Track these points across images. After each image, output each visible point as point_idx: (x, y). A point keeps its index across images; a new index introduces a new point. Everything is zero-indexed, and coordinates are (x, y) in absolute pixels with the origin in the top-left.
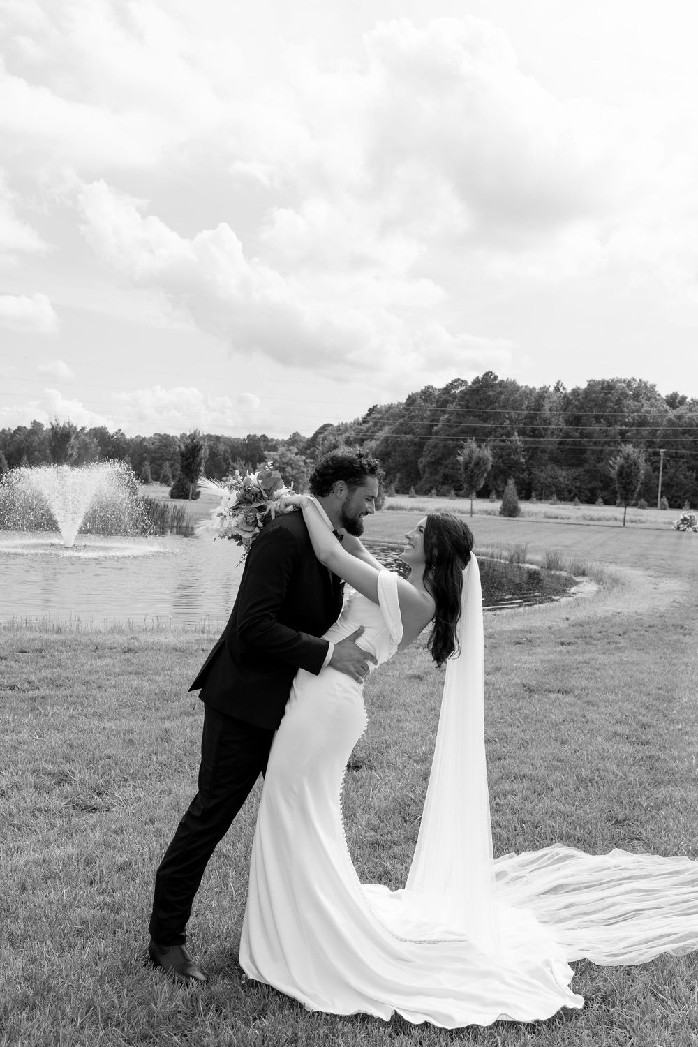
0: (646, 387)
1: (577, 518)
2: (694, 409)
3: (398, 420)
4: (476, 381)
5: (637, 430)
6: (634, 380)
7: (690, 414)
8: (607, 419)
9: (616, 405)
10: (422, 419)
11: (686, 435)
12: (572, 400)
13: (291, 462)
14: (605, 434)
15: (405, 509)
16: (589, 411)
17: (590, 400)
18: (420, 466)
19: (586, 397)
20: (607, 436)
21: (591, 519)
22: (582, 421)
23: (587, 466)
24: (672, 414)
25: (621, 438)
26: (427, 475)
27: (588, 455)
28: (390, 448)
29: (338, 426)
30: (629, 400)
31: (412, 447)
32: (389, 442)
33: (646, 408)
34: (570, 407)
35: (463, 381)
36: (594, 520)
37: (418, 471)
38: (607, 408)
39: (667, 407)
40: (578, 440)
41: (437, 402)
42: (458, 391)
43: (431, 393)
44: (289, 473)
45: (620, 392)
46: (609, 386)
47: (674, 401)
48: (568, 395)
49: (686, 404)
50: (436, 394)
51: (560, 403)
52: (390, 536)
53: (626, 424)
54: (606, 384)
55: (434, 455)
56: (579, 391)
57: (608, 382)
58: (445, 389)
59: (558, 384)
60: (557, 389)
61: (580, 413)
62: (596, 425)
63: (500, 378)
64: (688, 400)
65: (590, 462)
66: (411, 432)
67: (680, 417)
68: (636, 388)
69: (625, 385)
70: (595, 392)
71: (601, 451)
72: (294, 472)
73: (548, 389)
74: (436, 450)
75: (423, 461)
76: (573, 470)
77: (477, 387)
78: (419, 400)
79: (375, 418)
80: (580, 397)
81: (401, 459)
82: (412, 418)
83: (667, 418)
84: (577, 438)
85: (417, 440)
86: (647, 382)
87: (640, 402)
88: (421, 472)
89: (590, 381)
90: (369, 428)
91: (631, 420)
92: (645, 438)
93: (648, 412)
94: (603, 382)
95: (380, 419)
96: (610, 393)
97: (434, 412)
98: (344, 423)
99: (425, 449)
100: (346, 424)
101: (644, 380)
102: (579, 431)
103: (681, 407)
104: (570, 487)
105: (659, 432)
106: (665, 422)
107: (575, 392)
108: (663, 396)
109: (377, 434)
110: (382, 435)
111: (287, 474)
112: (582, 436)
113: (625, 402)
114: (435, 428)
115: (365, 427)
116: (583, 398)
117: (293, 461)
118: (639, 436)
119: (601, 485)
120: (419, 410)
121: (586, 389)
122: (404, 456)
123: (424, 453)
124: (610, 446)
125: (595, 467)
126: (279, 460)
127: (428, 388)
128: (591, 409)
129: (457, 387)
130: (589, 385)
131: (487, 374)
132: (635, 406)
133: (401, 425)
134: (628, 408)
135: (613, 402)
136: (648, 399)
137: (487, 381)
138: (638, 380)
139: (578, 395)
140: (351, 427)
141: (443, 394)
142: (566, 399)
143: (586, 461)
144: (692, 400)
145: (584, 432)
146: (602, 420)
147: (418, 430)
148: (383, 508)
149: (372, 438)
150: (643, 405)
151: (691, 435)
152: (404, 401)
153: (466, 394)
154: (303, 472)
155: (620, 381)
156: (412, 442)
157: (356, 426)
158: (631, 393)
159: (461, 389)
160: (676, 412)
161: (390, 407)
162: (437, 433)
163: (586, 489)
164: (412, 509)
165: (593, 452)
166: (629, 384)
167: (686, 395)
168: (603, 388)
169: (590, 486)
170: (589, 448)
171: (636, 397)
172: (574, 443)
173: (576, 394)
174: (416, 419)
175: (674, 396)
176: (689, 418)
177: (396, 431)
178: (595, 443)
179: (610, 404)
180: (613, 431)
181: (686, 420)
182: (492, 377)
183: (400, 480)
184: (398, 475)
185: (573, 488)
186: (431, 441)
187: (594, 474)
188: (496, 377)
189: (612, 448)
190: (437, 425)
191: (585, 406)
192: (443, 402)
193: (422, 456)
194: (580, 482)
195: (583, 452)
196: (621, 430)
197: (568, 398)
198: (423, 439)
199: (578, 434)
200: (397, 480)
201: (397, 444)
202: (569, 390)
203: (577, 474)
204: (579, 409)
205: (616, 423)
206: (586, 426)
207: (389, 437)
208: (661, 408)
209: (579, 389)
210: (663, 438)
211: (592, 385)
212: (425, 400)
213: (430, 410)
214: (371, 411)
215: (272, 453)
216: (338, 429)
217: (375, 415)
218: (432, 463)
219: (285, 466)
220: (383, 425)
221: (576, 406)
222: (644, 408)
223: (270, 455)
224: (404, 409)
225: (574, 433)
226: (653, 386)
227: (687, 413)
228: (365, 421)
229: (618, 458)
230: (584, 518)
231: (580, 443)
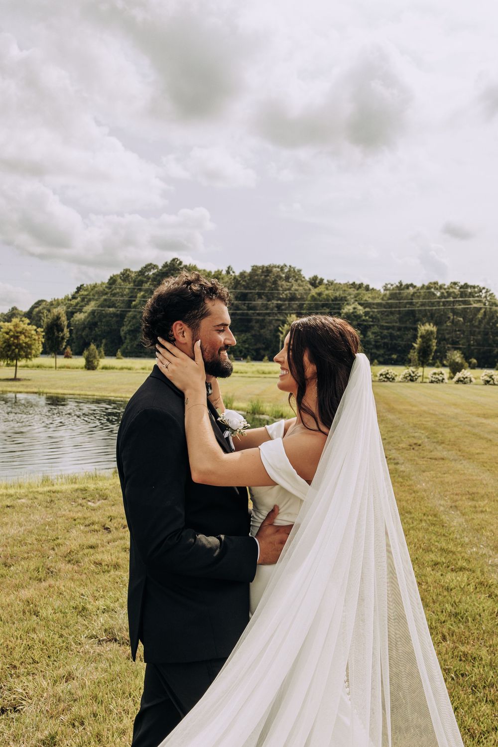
0: (295, 271)
1: (253, 372)
2: (329, 288)
3: (102, 296)
4: (165, 265)
5: (289, 304)
6: (286, 266)
7: (327, 292)
8: (267, 296)
9: (273, 285)
10: (122, 296)
11: (325, 308)
12: (240, 281)
13: (24, 331)
14: (265, 307)
15: (116, 369)
16: (253, 289)
17: (253, 281)
18: (122, 333)
19: (250, 279)
20: (267, 309)
21: (264, 373)
22: (248, 297)
23: (253, 332)
24: (314, 292)
25: (277, 310)
26: (128, 341)
27: (253, 324)
28: (96, 319)
29: (52, 302)
30: (283, 281)
31: (114, 319)
32: (96, 314)
33: (295, 287)
34: (239, 286)
35: (154, 265)
36: (265, 374)
37: (121, 337)
38: (266, 287)
39: (310, 287)
40: (246, 311)
41: (134, 282)
42: (151, 273)
43: (128, 274)
44: (23, 340)
45: (276, 275)
46: (267, 270)
47: (315, 282)
48: (237, 277)
49: (324, 284)
50: (133, 275)
51: (231, 283)
52: (114, 391)
53: (280, 299)
54: (265, 269)
55: (133, 325)
56: (246, 274)
57: (267, 268)
58: (140, 272)
59: (229, 268)
60: (228, 272)
61: (247, 291)
62: (259, 300)
63: (184, 264)
64: (325, 281)
65: (255, 328)
66: (113, 306)
67: (320, 294)
68: (287, 272)
69: (279, 270)
70: (257, 275)
71: (263, 320)
72: (27, 340)
73: (221, 272)
74: (134, 321)
75: (125, 329)
76: (243, 335)
77: (166, 270)
78: (119, 281)
79: (82, 295)
80: (246, 279)
81: (106, 328)
82: (114, 295)
83: (310, 295)
84: (245, 310)
85: (118, 312)
86: (295, 267)
87: (291, 282)
88: (123, 338)
89: (253, 266)
90: (77, 304)
91: (285, 296)
92: (295, 310)
93: (296, 290)
94: (263, 267)
95: (87, 295)
96: (268, 275)
97: (132, 290)
98: (56, 299)
99: (125, 320)
100: (58, 299)
101: (293, 266)
102: (246, 305)
103: (320, 286)
104: (241, 348)
105: (305, 305)
106: (309, 298)
107: (242, 275)
108: (307, 278)
109: (84, 308)
110: (89, 308)
111: (21, 342)
112: (249, 308)
113: (279, 283)
114: (134, 303)
115: (74, 302)
116: (248, 279)
117: (26, 330)
118: (291, 309)
119: (264, 346)
120: (120, 288)
121: (250, 272)
122: (108, 326)
123: (125, 323)
124: (270, 316)
125: (259, 332)
126: (13, 329)
127: (126, 270)
128: (254, 288)
129: (150, 270)
130: (252, 269)
131: (174, 260)
132: (287, 286)
133: (105, 300)
134: (282, 287)
135: (270, 283)
136: (296, 280)
137: (174, 265)
138: (288, 266)
139: (245, 277)
140: (62, 302)
141: (139, 275)
142: (235, 280)
143: (252, 328)
144: (328, 281)
145: (250, 305)
146: (263, 297)
147: (119, 304)
148: (98, 368)
149: (80, 311)
150: (292, 285)
151: (328, 308)
152: (106, 281)
153: (157, 275)
154: (34, 340)
155: (275, 267)
156: (115, 315)
157: (67, 302)
158: (284, 276)
159: (153, 271)
160: (317, 290)
161: (95, 286)
162: (135, 307)
163: (252, 349)
164: (122, 369)
165: (257, 321)
166: (282, 269)
167: (323, 278)
168: (263, 272)
169: (255, 347)
170: (254, 318)
171: (287, 278)
172: (242, 314)
173: (243, 277)
174: (117, 296)
175: (315, 278)
176: (326, 295)
177: (101, 306)
178: (259, 314)
179: (268, 284)
180: (272, 305)
181: (324, 296)
182: (178, 262)
183: (106, 345)
184: (104, 341)
185: (243, 349)
186: (130, 313)
187: (258, 338)
188: (181, 263)
189: (271, 318)
190: (134, 301)
191: (250, 286)
192: (139, 281)
193: (124, 325)
194: (248, 344)
195: (250, 321)
196: (277, 304)
197: (237, 279)
198: (123, 311)
199: (245, 307)
200: (103, 345)
201: (102, 316)
202: (237, 273)
203: (246, 338)
204: (246, 287)
205: (273, 298)
206: (251, 301)
207: (95, 310)
208: (306, 287)
209: (245, 272)
210: (308, 310)
211: (255, 269)
212: (124, 281)
213: (129, 289)
214: (79, 289)
215: (6, 324)
216: (51, 304)
217: (82, 292)
218: (132, 331)
219: (19, 334)
220: (90, 300)
221: (244, 285)
222: (294, 287)
223: (5, 325)
224: (106, 287)
225: (243, 306)
226: (299, 271)
227: (324, 291)
228: (74, 297)
229: (286, 325)
230: (258, 372)
231: (247, 314)
